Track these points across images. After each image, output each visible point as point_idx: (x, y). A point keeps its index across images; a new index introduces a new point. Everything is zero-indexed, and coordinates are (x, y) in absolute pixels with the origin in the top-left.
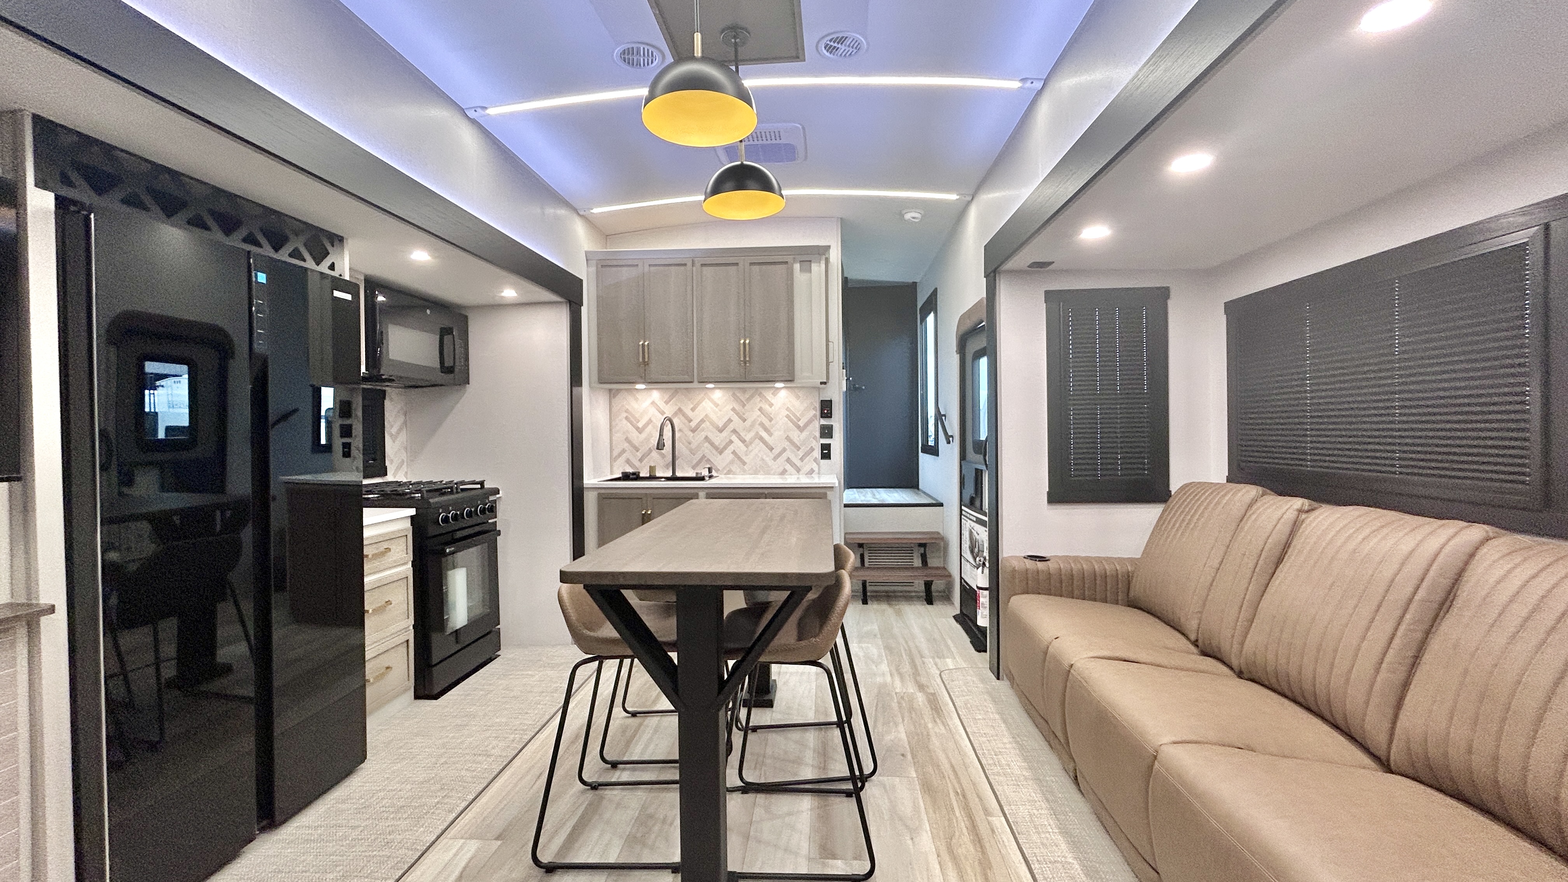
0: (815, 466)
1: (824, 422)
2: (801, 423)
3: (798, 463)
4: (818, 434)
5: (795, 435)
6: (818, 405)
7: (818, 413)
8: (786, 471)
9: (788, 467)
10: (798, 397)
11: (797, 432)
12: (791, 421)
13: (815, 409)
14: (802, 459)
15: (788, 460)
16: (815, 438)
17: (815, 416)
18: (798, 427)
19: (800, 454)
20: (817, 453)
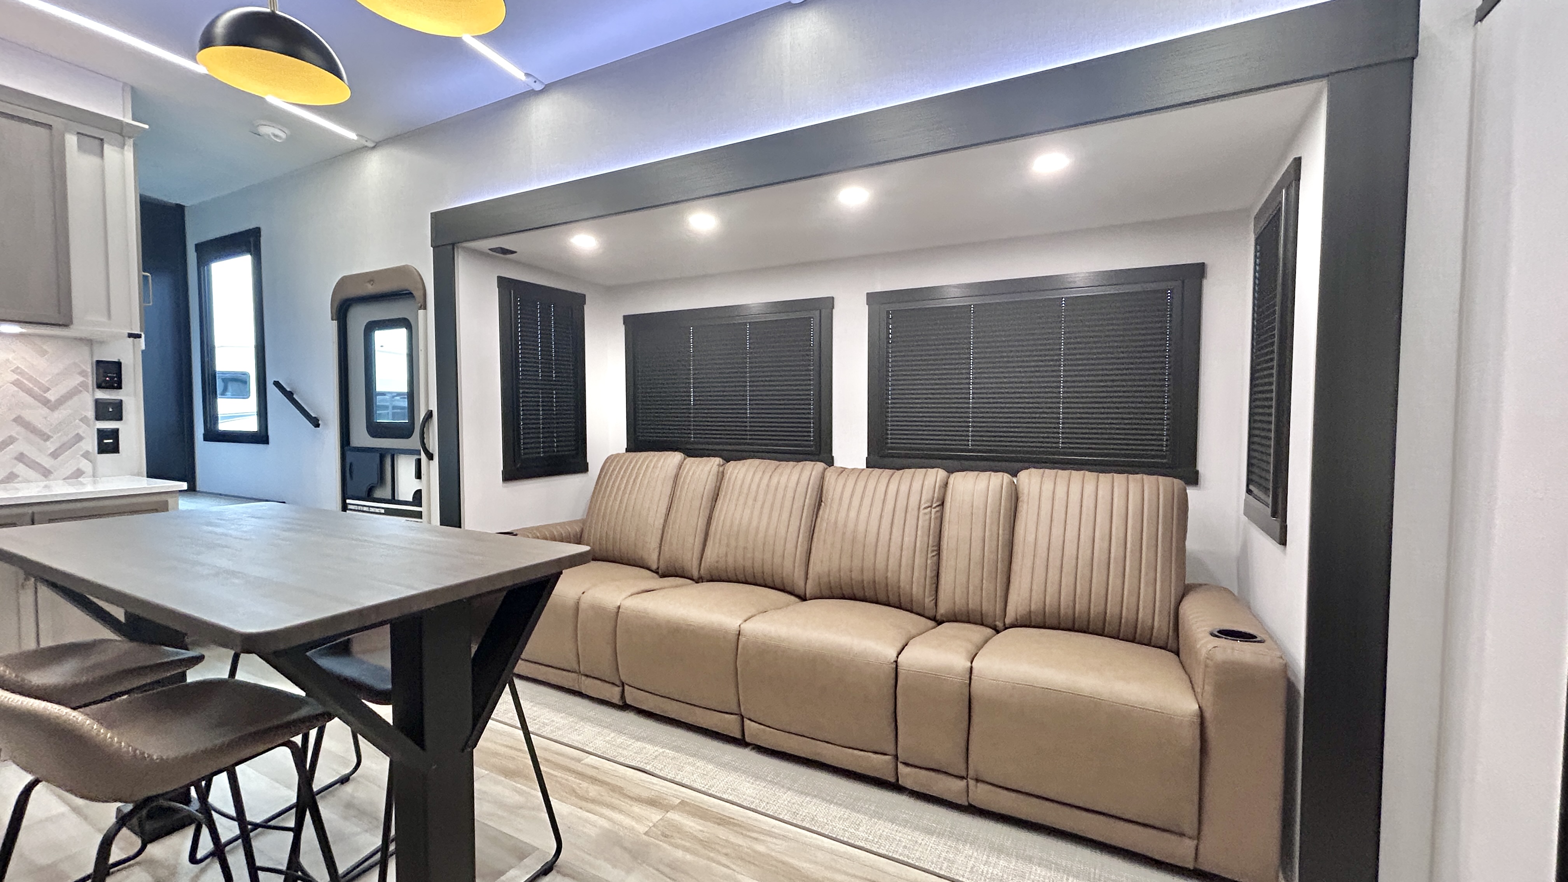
0: (85, 465)
1: (102, 395)
2: (52, 396)
3: (46, 462)
4: (91, 413)
5: (37, 415)
6: (89, 368)
7: (90, 380)
8: (17, 476)
9: (21, 469)
10: (43, 353)
11: (45, 411)
12: (29, 392)
13: (83, 373)
14: (55, 455)
15: (21, 458)
16: (84, 420)
17: (83, 385)
18: (46, 403)
19: (51, 446)
20: (91, 443)
